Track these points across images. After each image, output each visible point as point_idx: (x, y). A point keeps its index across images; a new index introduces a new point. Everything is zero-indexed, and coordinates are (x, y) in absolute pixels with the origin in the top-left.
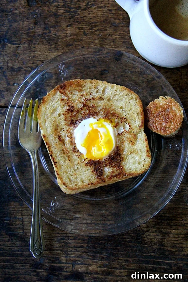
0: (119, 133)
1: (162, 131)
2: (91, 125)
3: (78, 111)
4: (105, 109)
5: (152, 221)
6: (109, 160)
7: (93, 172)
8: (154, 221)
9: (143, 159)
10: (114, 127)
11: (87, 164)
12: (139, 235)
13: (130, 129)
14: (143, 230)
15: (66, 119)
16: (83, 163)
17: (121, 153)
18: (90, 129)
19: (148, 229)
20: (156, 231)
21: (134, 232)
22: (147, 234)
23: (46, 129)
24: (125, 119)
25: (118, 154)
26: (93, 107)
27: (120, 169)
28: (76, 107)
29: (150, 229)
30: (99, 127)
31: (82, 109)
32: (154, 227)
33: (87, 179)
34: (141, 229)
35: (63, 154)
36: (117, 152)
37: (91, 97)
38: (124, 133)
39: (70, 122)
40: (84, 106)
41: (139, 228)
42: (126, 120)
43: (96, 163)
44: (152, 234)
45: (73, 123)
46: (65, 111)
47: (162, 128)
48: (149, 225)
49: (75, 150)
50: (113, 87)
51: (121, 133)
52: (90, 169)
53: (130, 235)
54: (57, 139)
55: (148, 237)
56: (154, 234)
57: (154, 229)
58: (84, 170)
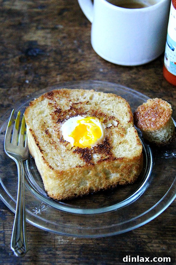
0: (107, 127)
1: (152, 126)
2: (79, 121)
3: (65, 112)
4: (93, 111)
5: (154, 233)
6: (97, 148)
7: (81, 158)
8: (156, 233)
9: (133, 147)
10: (102, 123)
11: (74, 152)
12: (140, 246)
13: (118, 124)
14: (144, 242)
15: (53, 118)
16: (71, 151)
17: (110, 143)
18: (78, 125)
19: (150, 240)
20: (159, 242)
21: (133, 243)
22: (149, 245)
23: (33, 125)
24: (113, 117)
25: (107, 143)
26: (81, 108)
27: (109, 154)
28: (63, 109)
29: (152, 241)
30: (87, 122)
31: (69, 111)
32: (156, 238)
33: (75, 163)
34: (143, 241)
35: (49, 144)
36: (106, 142)
37: (78, 102)
38: (113, 127)
39: (57, 120)
40: (71, 109)
41: (140, 240)
42: (115, 118)
43: (84, 151)
44: (155, 245)
45: (60, 121)
46: (53, 112)
47: (152, 123)
48: (151, 237)
49: (62, 140)
50: (100, 95)
51: (110, 127)
52: (78, 156)
53: (129, 246)
54: (44, 133)
55: (151, 248)
56: (158, 245)
57: (157, 241)
58: (72, 157)
